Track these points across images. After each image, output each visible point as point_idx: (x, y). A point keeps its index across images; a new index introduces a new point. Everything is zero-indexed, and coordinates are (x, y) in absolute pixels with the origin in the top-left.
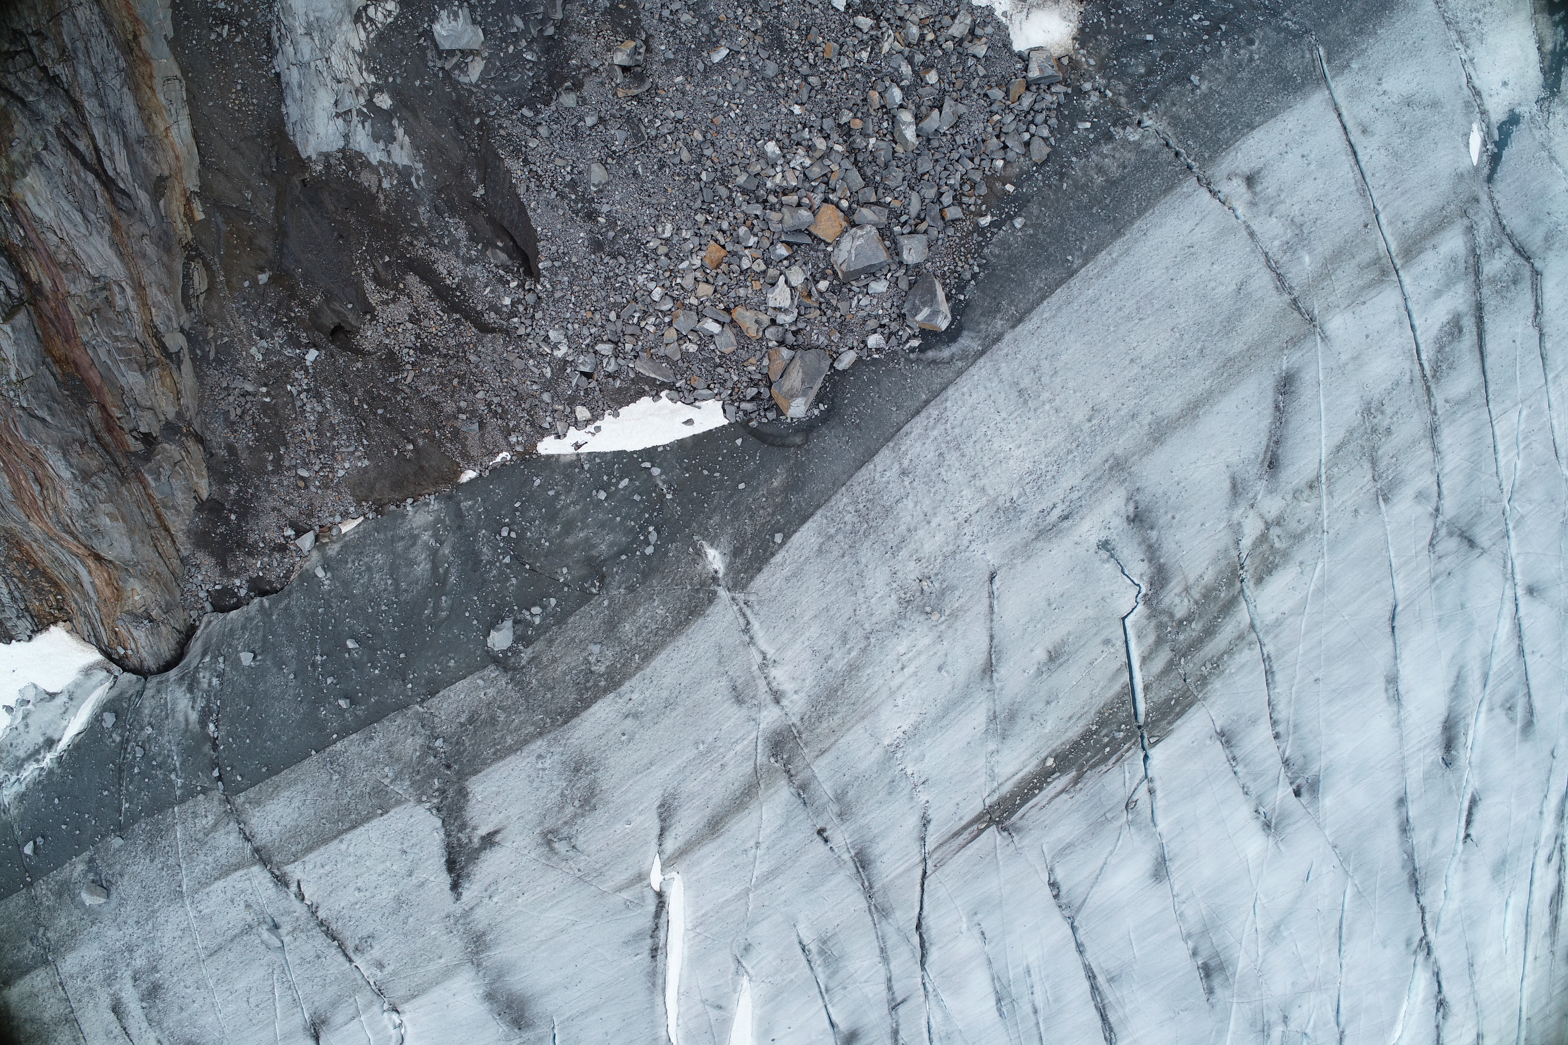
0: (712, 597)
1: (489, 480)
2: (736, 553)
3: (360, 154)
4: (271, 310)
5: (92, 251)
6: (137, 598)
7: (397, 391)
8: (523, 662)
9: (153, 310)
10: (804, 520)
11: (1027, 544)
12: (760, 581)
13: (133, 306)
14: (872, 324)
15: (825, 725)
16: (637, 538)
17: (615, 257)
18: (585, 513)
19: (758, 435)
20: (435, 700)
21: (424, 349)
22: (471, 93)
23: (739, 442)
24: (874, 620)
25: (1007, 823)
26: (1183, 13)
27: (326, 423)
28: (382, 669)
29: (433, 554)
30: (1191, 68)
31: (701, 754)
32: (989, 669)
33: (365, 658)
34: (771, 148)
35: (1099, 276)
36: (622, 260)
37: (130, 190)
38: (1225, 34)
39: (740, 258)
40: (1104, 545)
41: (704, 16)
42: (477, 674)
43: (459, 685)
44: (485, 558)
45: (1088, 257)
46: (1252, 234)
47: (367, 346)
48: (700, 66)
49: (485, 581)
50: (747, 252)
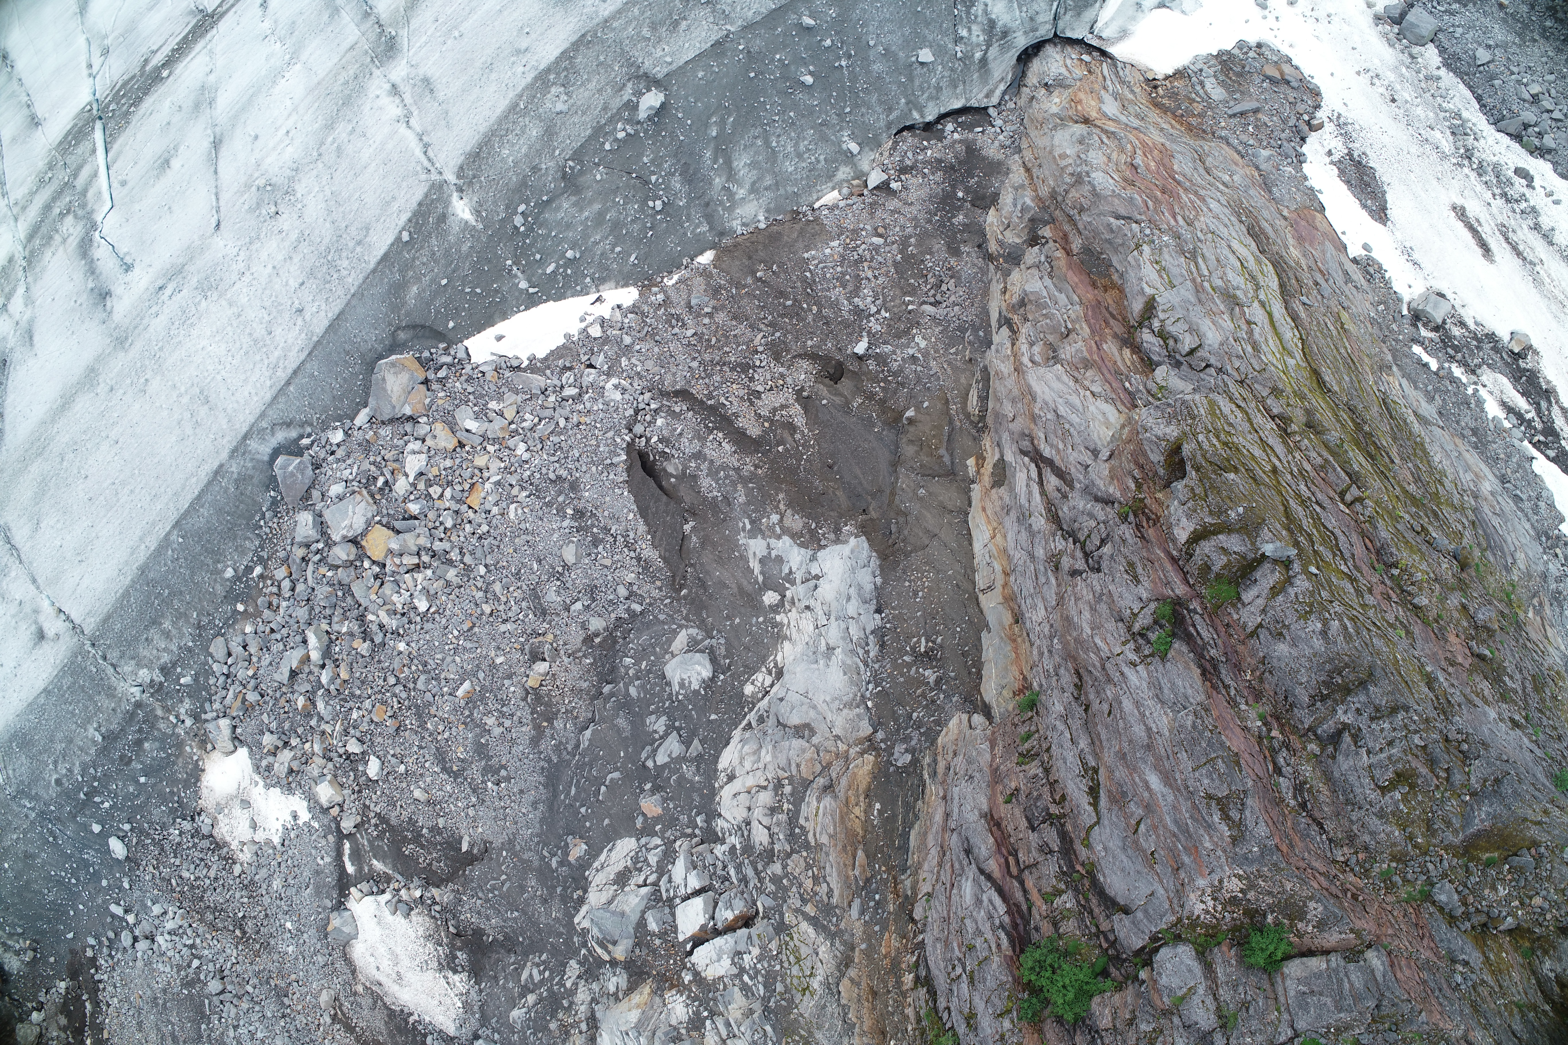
0: (460, 172)
1: (681, 255)
2: (443, 218)
3: (802, 545)
4: (903, 385)
5: (1057, 385)
6: (1057, 100)
7: (770, 325)
8: (630, 85)
9: (1009, 354)
10: (385, 257)
11: (191, 259)
12: (418, 194)
13: (1024, 348)
14: (340, 453)
15: (351, 72)
16: (534, 219)
17: (559, 477)
18: (585, 236)
19: (439, 336)
20: (714, 38)
21: (745, 368)
22: (687, 619)
23: (451, 324)
24: (315, 172)
25: (199, 17)
26: (119, 809)
27: (850, 287)
28: (772, 60)
29: (731, 174)
30: (104, 751)
31: (456, 27)
32: (216, 144)
33: (793, 68)
34: (422, 606)
35: (154, 524)
36: (552, 476)
37: (1019, 457)
38: (81, 789)
39: (453, 497)
40: (128, 268)
41: (478, 726)
42: (674, 67)
43: (691, 55)
44: (677, 178)
45: (165, 543)
46: (34, 581)
47: (805, 364)
48: (481, 675)
49: (675, 156)
50: (447, 505)
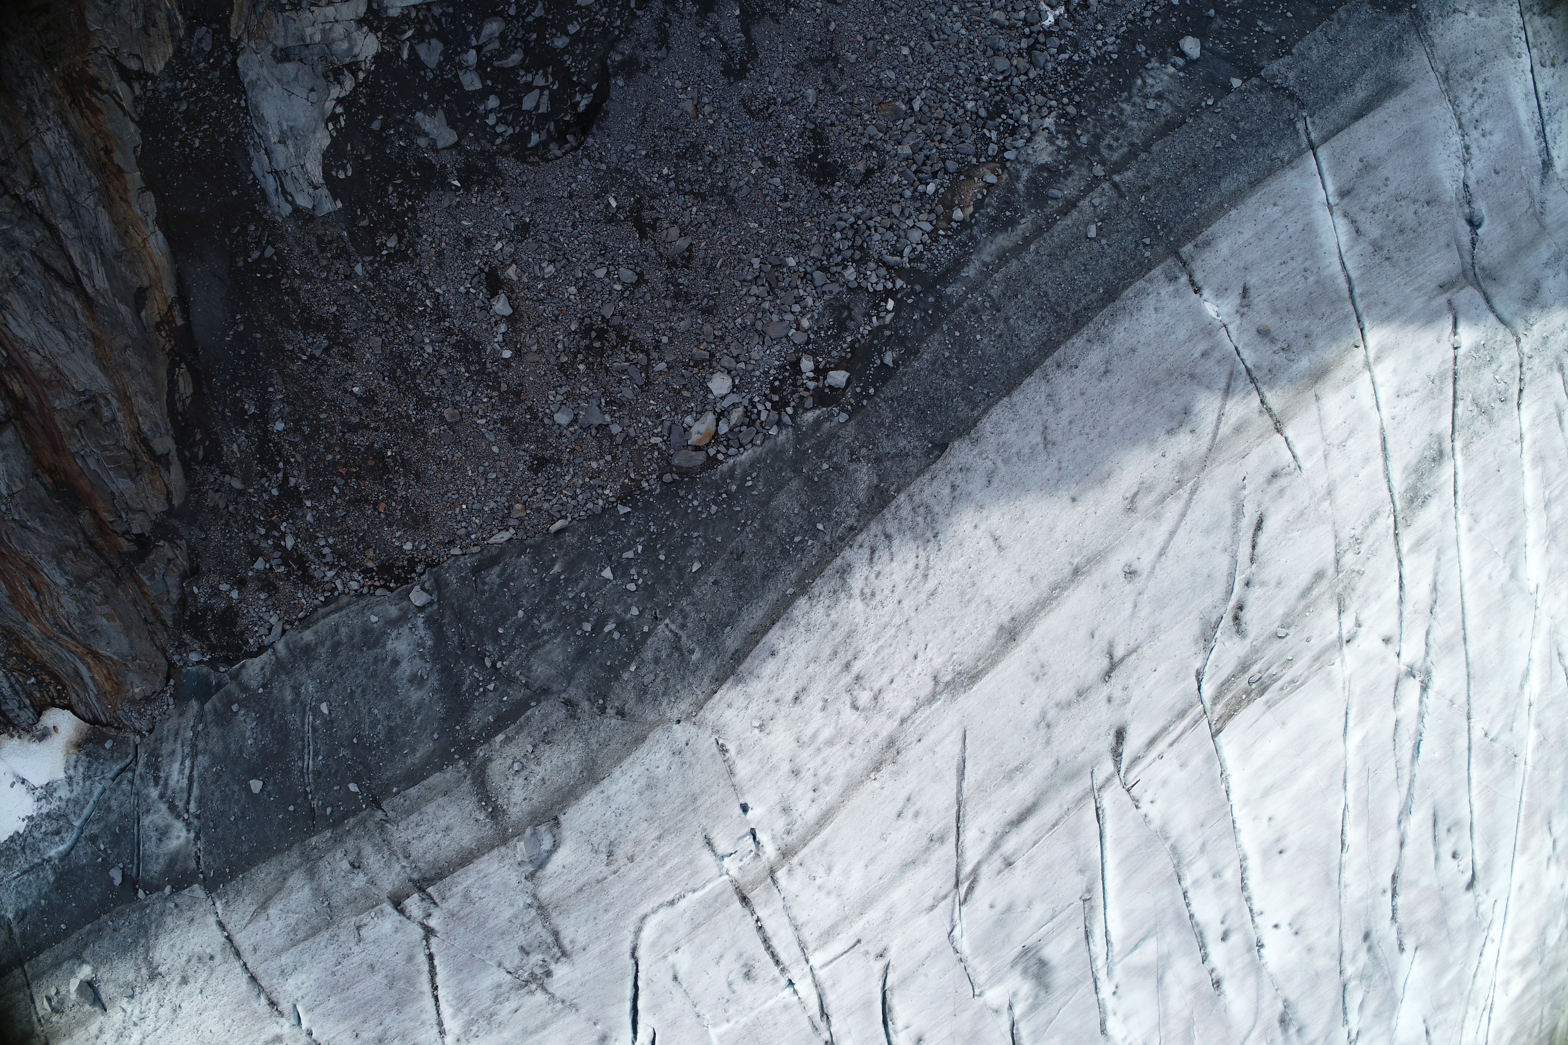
5: (75, 367)
9: (140, 419)
13: (120, 416)
37: (110, 305)
